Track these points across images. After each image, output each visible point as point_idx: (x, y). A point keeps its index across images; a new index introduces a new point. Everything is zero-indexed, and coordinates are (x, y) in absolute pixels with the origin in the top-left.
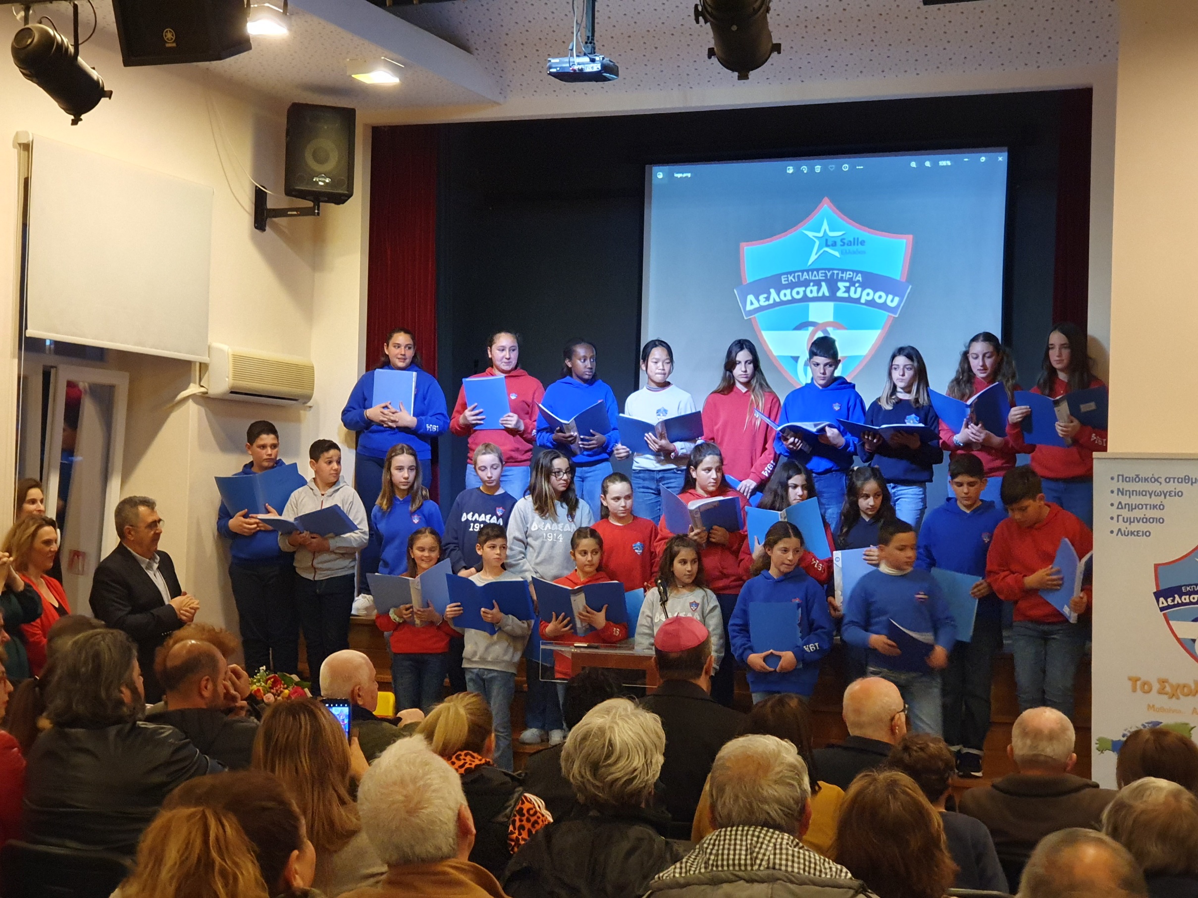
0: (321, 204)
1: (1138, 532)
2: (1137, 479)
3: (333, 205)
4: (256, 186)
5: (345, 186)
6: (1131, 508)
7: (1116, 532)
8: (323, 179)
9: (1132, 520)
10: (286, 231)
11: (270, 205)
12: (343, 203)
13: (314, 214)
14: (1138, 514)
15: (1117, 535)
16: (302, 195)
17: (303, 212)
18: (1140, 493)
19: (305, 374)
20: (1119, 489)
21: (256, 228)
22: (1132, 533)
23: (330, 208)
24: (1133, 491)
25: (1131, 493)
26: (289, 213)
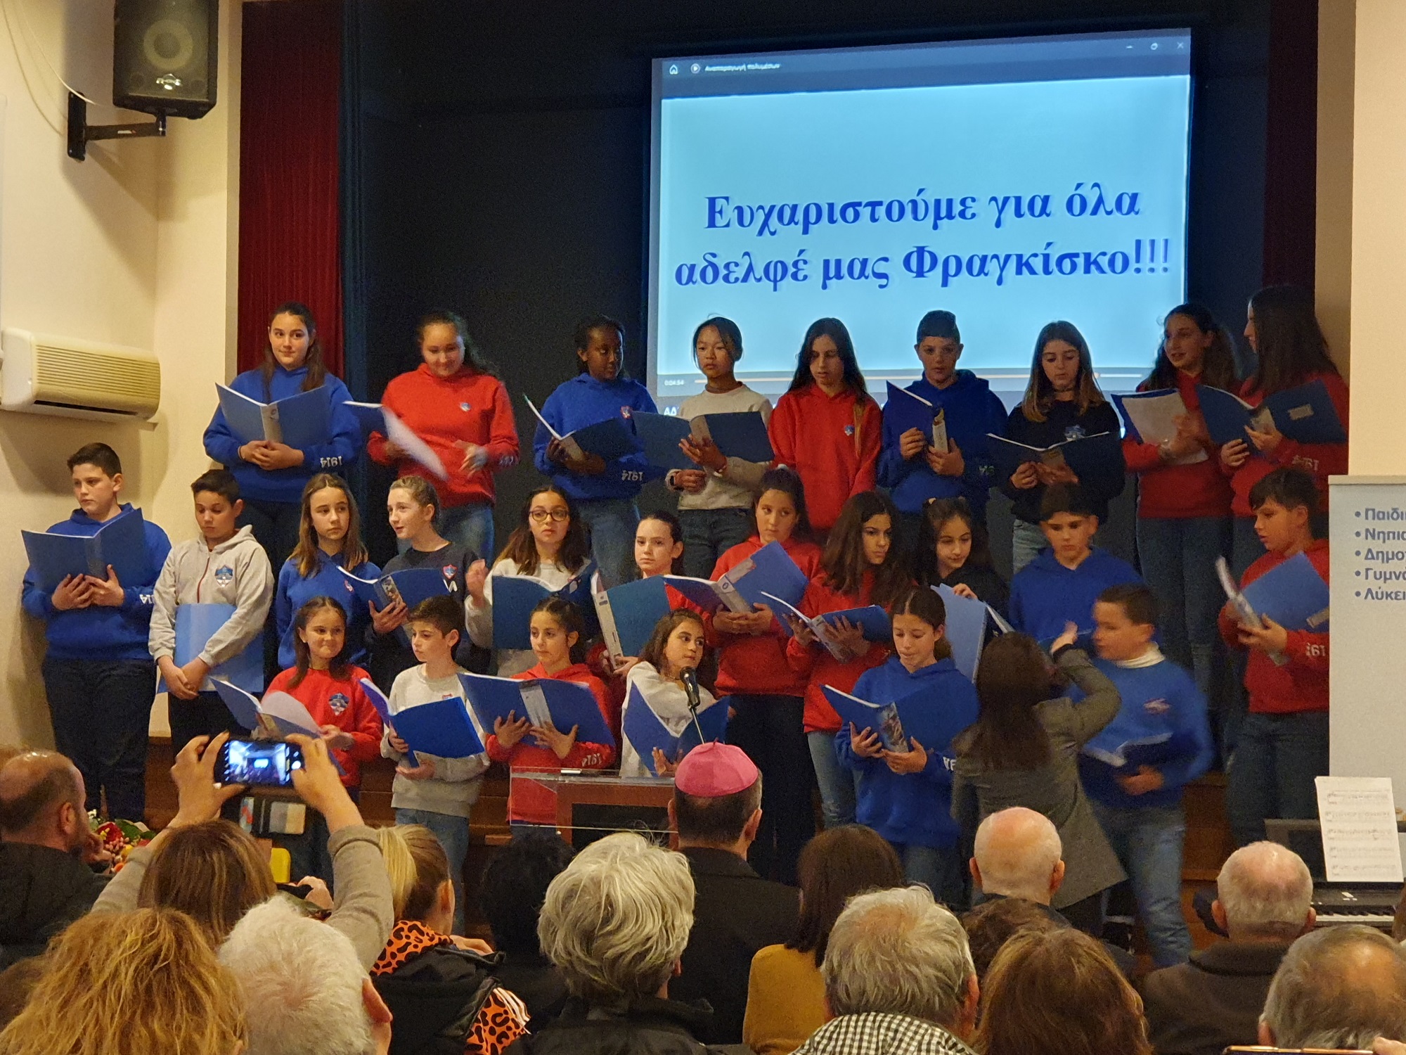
0: (168, 118)
1: (1396, 593)
2: (1395, 516)
3: (186, 119)
4: (71, 93)
5: (204, 91)
6: (1387, 558)
7: (1363, 594)
8: (171, 81)
9: (1388, 576)
10: (115, 159)
11: (92, 120)
12: (201, 116)
13: (156, 133)
14: (1396, 566)
15: (1366, 598)
16: (140, 105)
17: (141, 130)
18: (1400, 536)
19: (148, 374)
20: (1367, 530)
21: (70, 155)
22: (1388, 595)
23: (182, 126)
24: (1389, 533)
25: (1386, 536)
26: (119, 132)
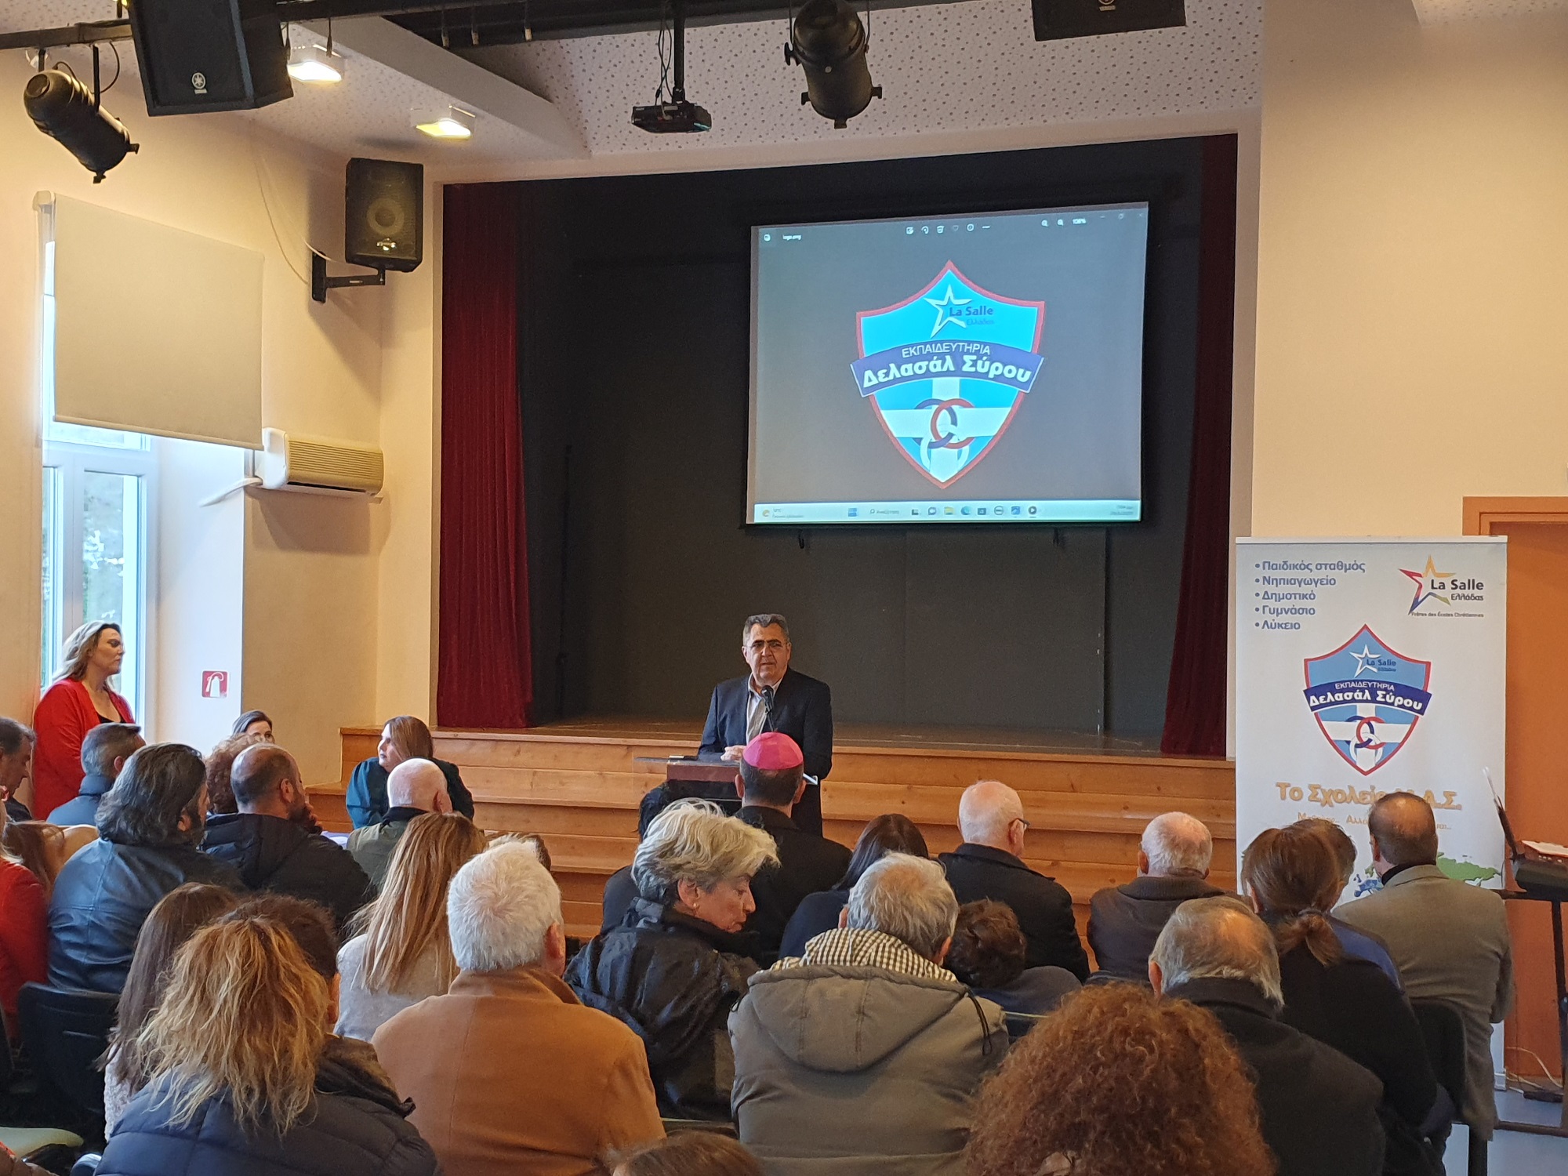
0: (387, 271)
1: (1285, 624)
2: (1285, 567)
3: (400, 272)
4: (314, 253)
5: (413, 252)
6: (1279, 598)
7: (1261, 624)
8: (388, 244)
9: (1279, 611)
10: (349, 302)
11: (330, 273)
12: (412, 270)
13: (379, 283)
14: (1286, 604)
15: (1263, 627)
16: (365, 262)
17: (367, 281)
18: (1289, 582)
19: (373, 462)
20: (1264, 578)
21: (314, 299)
22: (1280, 626)
23: (394, 276)
24: (1280, 579)
25: (1278, 582)
26: (351, 282)
